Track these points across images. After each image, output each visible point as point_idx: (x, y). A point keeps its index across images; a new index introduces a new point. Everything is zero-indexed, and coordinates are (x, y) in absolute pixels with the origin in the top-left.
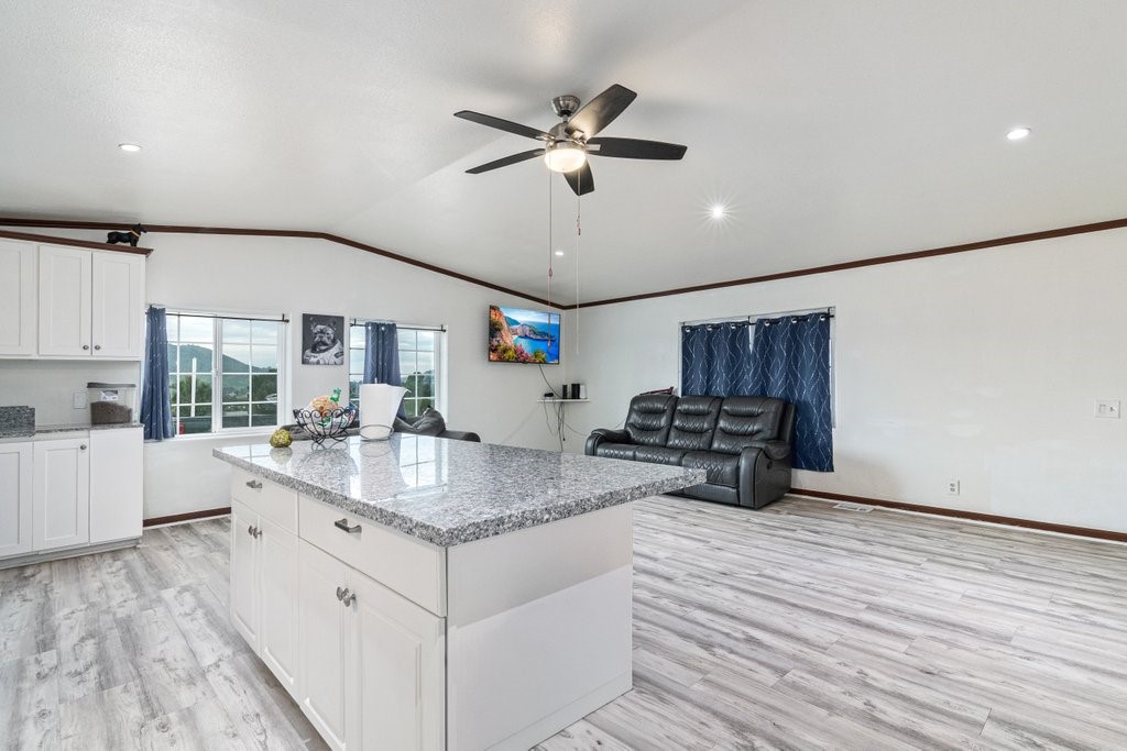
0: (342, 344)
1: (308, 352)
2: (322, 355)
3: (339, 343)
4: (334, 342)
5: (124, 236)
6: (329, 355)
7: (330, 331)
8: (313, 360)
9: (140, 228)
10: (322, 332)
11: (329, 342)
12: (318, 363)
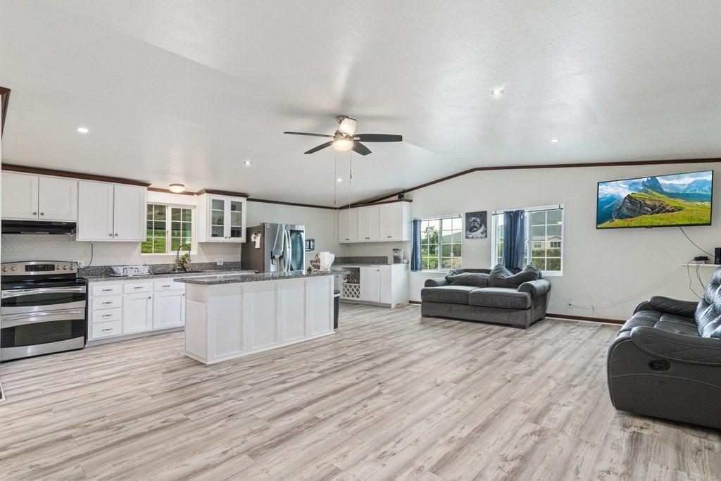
0: (486, 227)
1: (468, 232)
2: (474, 233)
3: (483, 227)
4: (481, 226)
5: (401, 195)
6: (478, 233)
7: (478, 220)
8: (470, 236)
9: (405, 191)
10: (474, 221)
11: (478, 226)
12: (473, 238)
